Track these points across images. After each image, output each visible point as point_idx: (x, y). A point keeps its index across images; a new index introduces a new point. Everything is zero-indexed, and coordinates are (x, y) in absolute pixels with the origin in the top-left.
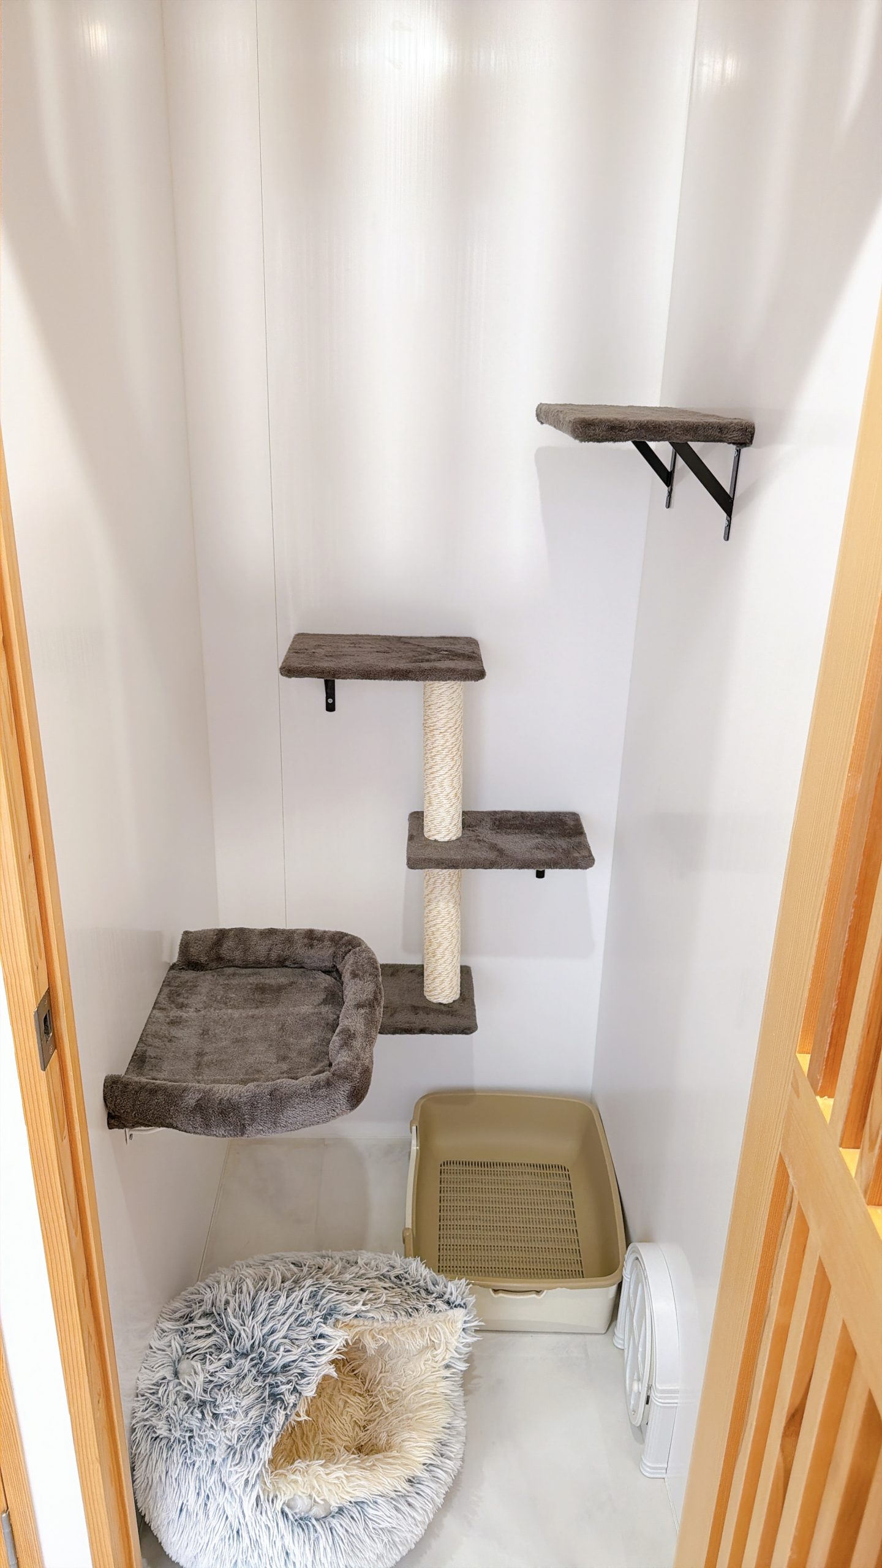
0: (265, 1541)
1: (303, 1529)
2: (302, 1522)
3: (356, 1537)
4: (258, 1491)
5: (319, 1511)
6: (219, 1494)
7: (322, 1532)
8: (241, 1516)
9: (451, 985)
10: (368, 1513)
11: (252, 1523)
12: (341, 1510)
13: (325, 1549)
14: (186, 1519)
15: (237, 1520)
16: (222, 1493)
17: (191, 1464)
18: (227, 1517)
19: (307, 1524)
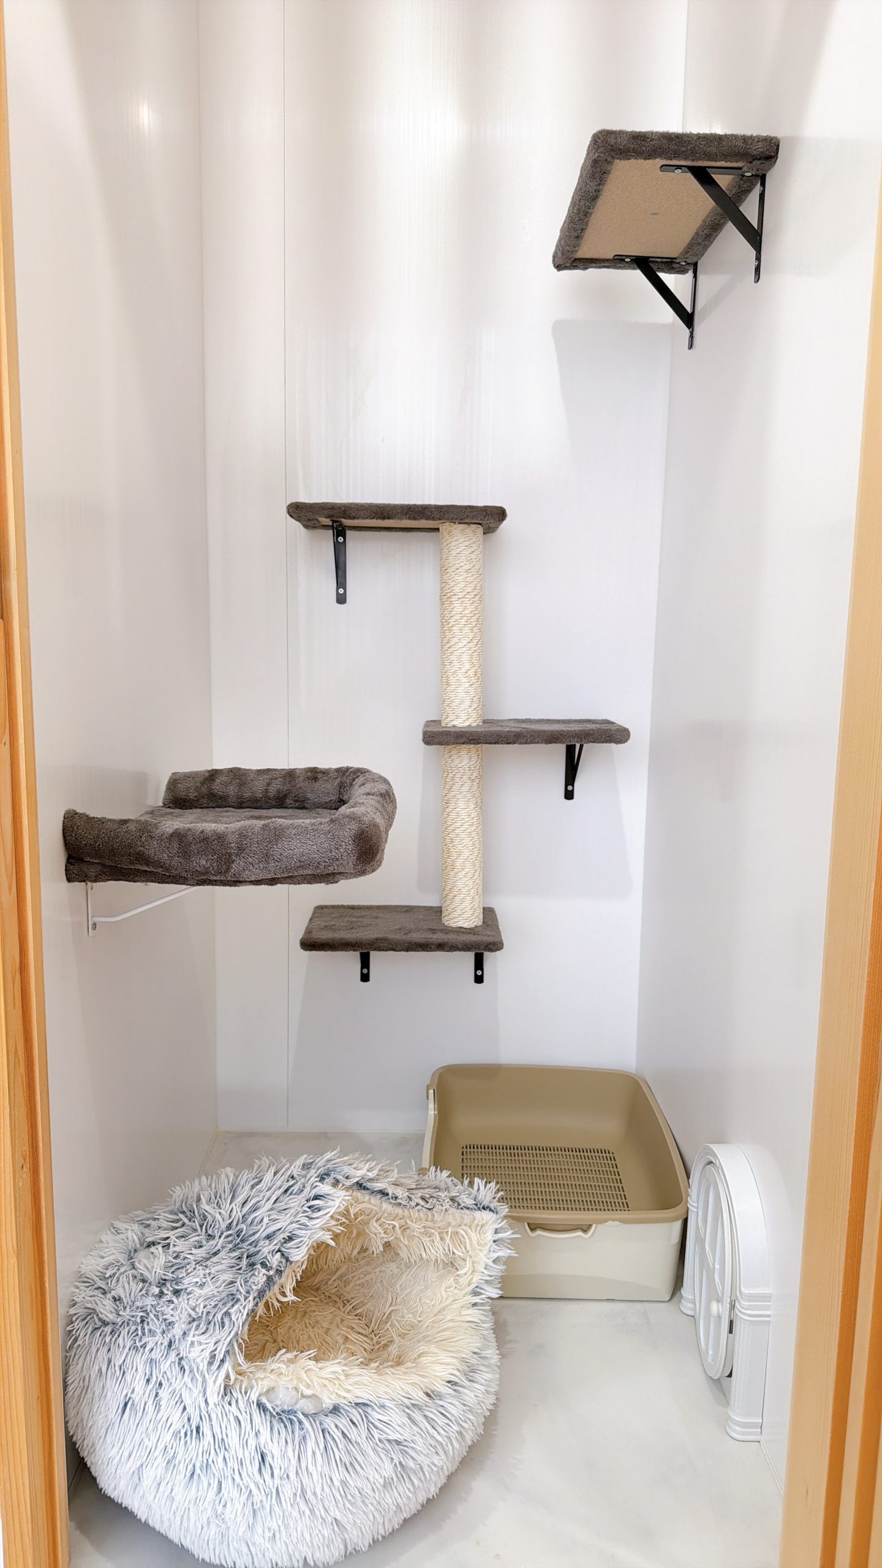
0: (233, 1441)
1: (286, 1427)
2: (285, 1417)
3: (355, 1445)
4: (228, 1370)
5: (309, 1407)
6: (176, 1379)
7: (310, 1429)
8: (203, 1405)
9: (472, 905)
10: (373, 1418)
11: (217, 1415)
12: (335, 1410)
13: (314, 1453)
14: (129, 1419)
15: (198, 1412)
16: (180, 1375)
17: (141, 1347)
18: (185, 1409)
19: (291, 1420)
